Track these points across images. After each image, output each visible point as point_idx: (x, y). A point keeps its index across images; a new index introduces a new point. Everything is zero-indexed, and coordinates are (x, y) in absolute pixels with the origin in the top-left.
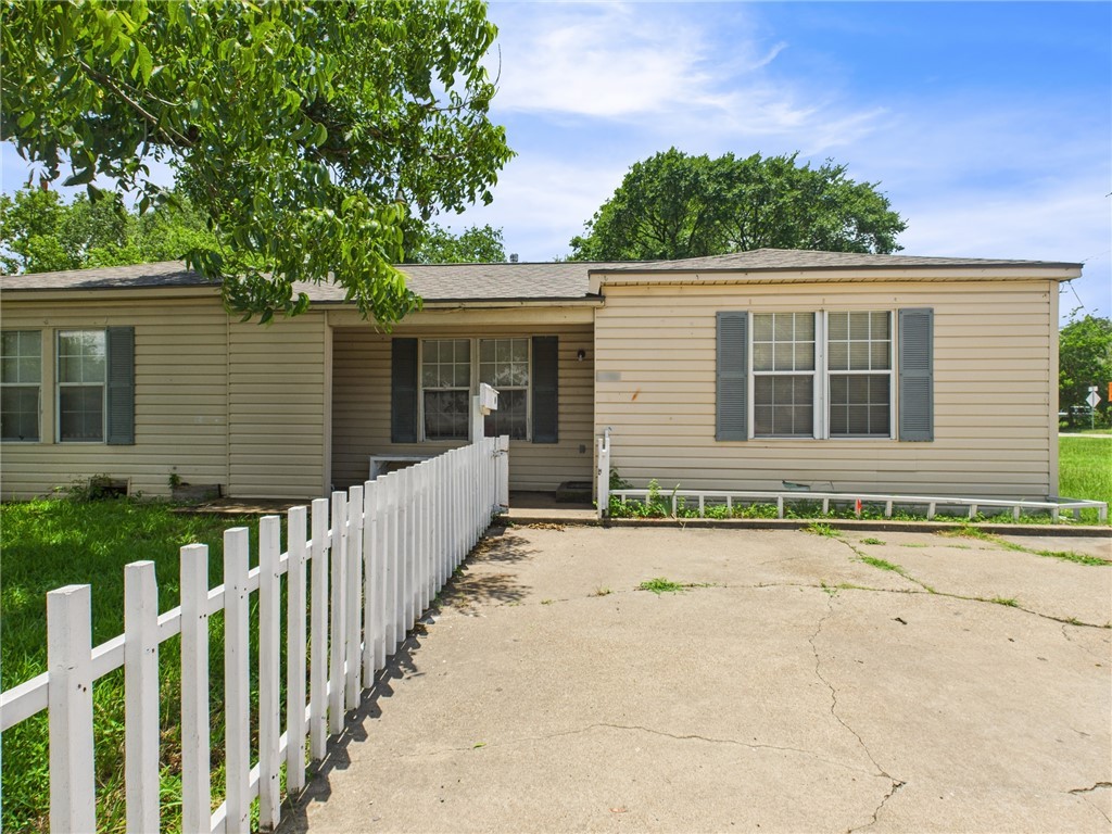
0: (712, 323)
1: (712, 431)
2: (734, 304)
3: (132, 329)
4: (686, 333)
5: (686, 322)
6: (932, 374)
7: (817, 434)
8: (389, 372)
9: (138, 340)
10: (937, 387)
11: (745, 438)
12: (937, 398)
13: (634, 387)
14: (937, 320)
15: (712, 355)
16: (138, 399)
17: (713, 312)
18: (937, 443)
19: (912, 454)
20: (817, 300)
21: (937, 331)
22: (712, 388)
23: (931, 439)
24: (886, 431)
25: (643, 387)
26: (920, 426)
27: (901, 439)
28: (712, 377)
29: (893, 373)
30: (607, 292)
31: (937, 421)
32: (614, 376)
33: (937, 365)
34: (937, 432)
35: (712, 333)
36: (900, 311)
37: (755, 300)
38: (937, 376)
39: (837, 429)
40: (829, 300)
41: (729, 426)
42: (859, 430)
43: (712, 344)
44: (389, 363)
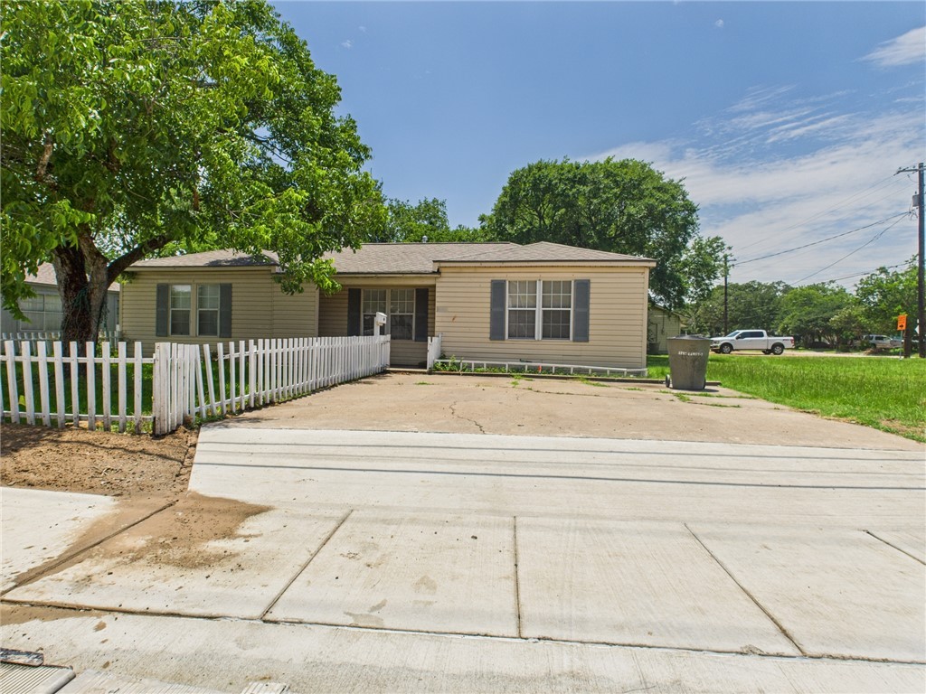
0: (489, 285)
1: (488, 335)
2: (499, 277)
3: (231, 284)
4: (478, 290)
5: (478, 285)
6: (588, 310)
7: (536, 338)
8: (347, 305)
9: (233, 290)
10: (591, 317)
11: (504, 339)
12: (591, 322)
13: (453, 315)
14: (592, 285)
15: (489, 300)
16: (233, 317)
17: (489, 280)
18: (590, 343)
19: (579, 348)
20: (538, 275)
21: (591, 291)
22: (489, 315)
23: (588, 341)
24: (567, 337)
25: (458, 315)
26: (583, 335)
27: (574, 341)
28: (489, 310)
29: (572, 310)
30: (441, 270)
31: (590, 332)
32: (444, 309)
33: (591, 306)
34: (590, 337)
35: (489, 290)
36: (575, 281)
37: (509, 275)
38: (591, 312)
39: (545, 336)
40: (543, 275)
41: (497, 334)
42: (556, 336)
43: (489, 295)
44: (347, 301)
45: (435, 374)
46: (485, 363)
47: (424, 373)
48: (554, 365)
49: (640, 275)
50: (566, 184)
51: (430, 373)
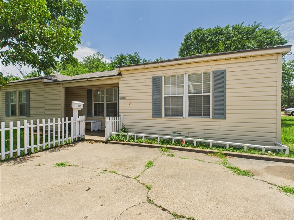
0: (151, 80)
1: (151, 115)
2: (157, 74)
3: (29, 90)
4: (143, 84)
5: (144, 81)
6: (225, 94)
7: (184, 116)
8: (86, 98)
9: (31, 93)
10: (227, 99)
11: (161, 117)
12: (227, 103)
13: (129, 101)
14: (227, 74)
15: (151, 90)
16: (31, 106)
17: (151, 77)
18: (227, 120)
19: (218, 124)
20: (184, 70)
21: (227, 78)
22: (151, 101)
23: (225, 118)
24: (208, 115)
25: (132, 101)
26: (221, 114)
27: (213, 118)
28: (151, 97)
29: (211, 94)
30: (122, 73)
31: (227, 112)
32: (124, 98)
33: (227, 91)
34: (227, 116)
35: (151, 84)
36: (213, 72)
37: (164, 72)
38: (227, 95)
39: (190, 115)
40: (188, 70)
41: (157, 113)
42: (199, 115)
43: (151, 87)
44: (86, 96)
45: (110, 143)
46: (143, 135)
47: (103, 142)
48: (195, 140)
49: (273, 61)
50: (212, 36)
51: (107, 142)
